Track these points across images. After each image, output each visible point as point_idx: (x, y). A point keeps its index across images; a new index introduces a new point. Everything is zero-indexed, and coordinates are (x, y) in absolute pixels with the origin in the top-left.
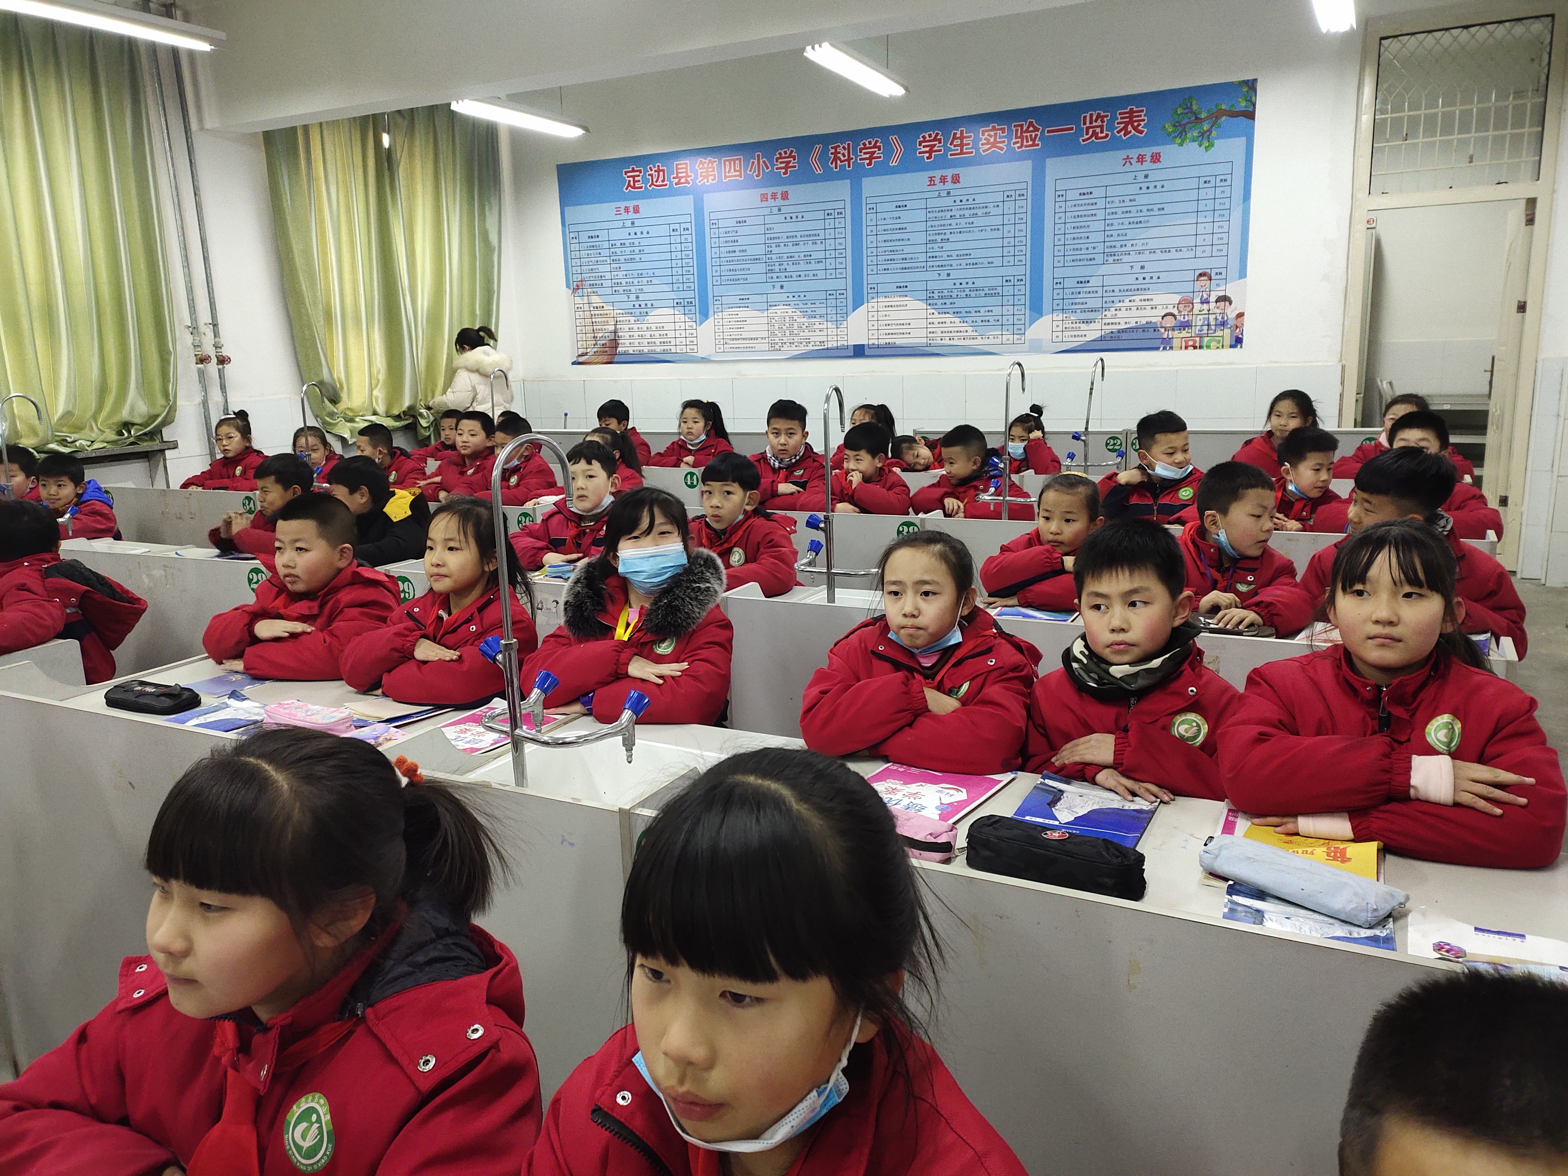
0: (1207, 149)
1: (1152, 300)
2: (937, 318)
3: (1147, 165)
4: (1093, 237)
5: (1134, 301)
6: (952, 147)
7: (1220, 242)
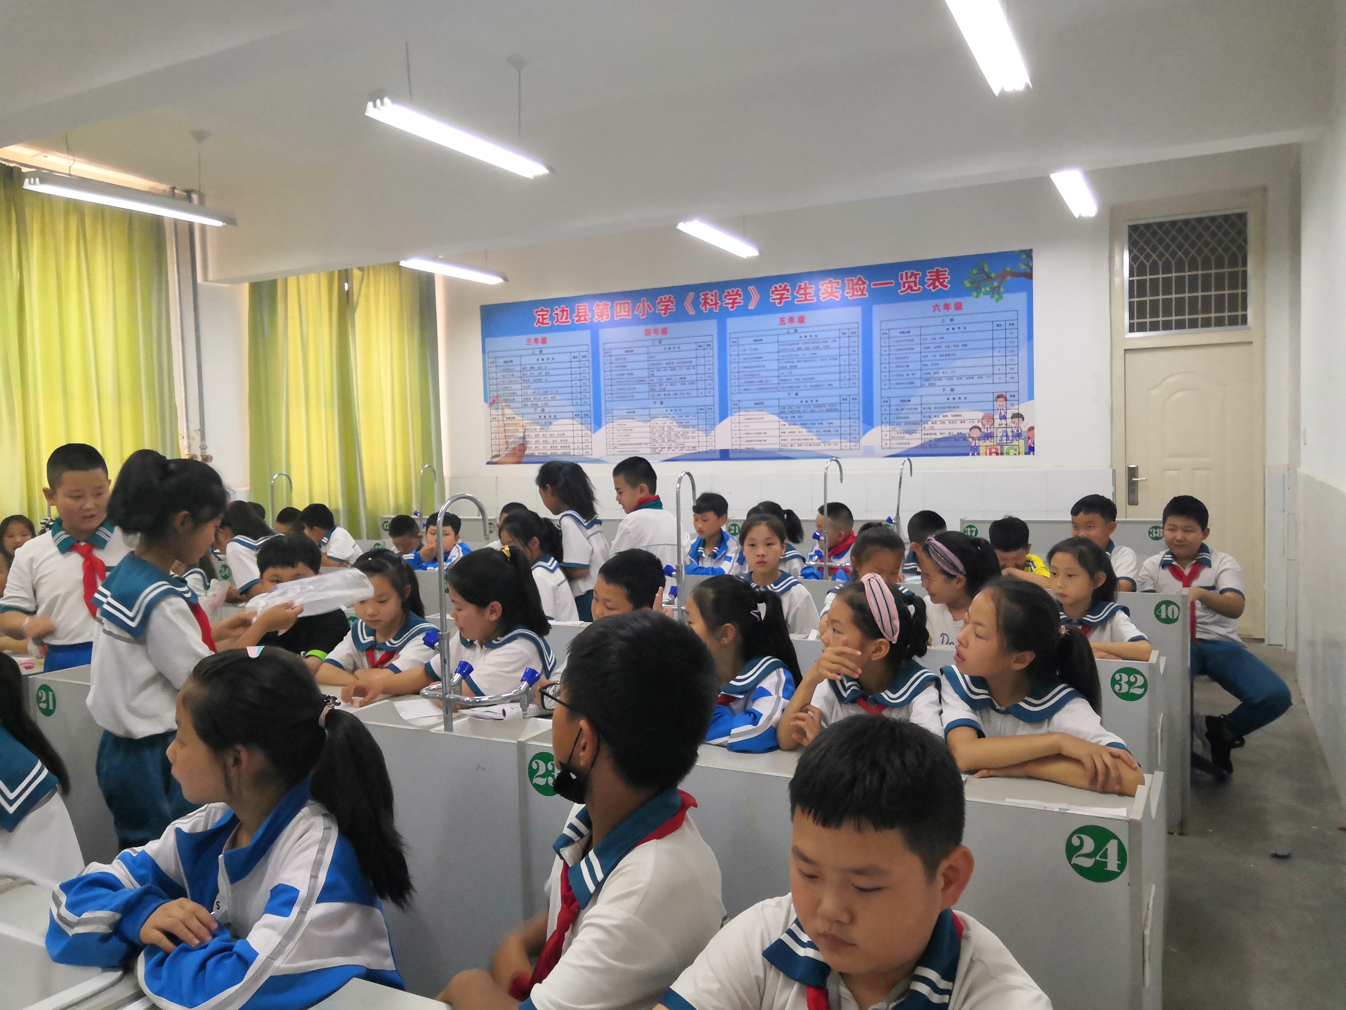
0: (997, 300)
1: (960, 415)
2: (788, 428)
3: (952, 311)
4: (913, 366)
5: (947, 416)
6: (798, 295)
7: (1012, 371)
